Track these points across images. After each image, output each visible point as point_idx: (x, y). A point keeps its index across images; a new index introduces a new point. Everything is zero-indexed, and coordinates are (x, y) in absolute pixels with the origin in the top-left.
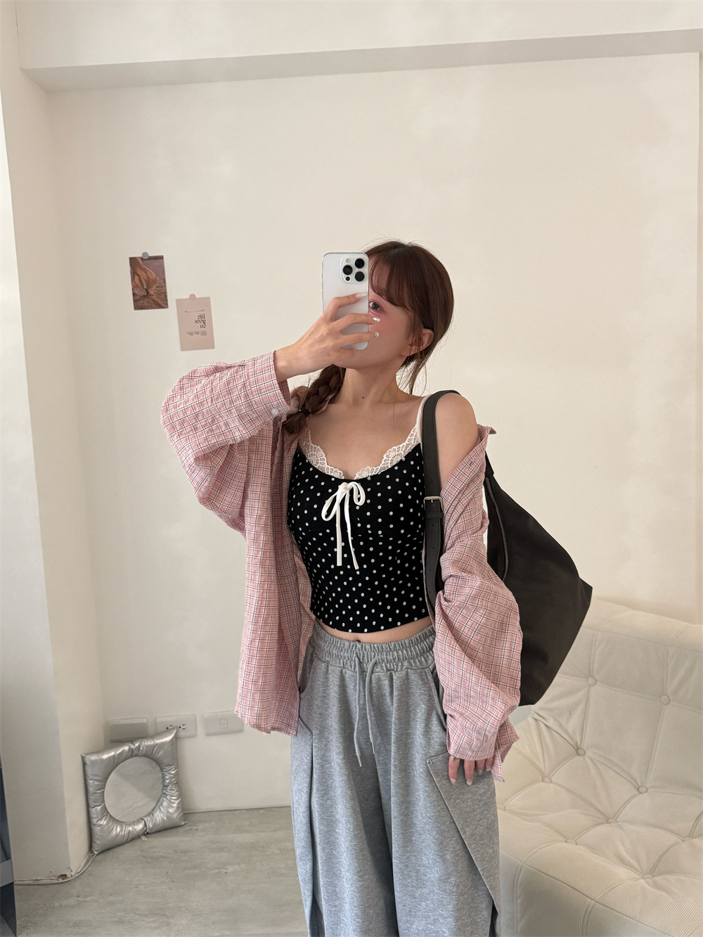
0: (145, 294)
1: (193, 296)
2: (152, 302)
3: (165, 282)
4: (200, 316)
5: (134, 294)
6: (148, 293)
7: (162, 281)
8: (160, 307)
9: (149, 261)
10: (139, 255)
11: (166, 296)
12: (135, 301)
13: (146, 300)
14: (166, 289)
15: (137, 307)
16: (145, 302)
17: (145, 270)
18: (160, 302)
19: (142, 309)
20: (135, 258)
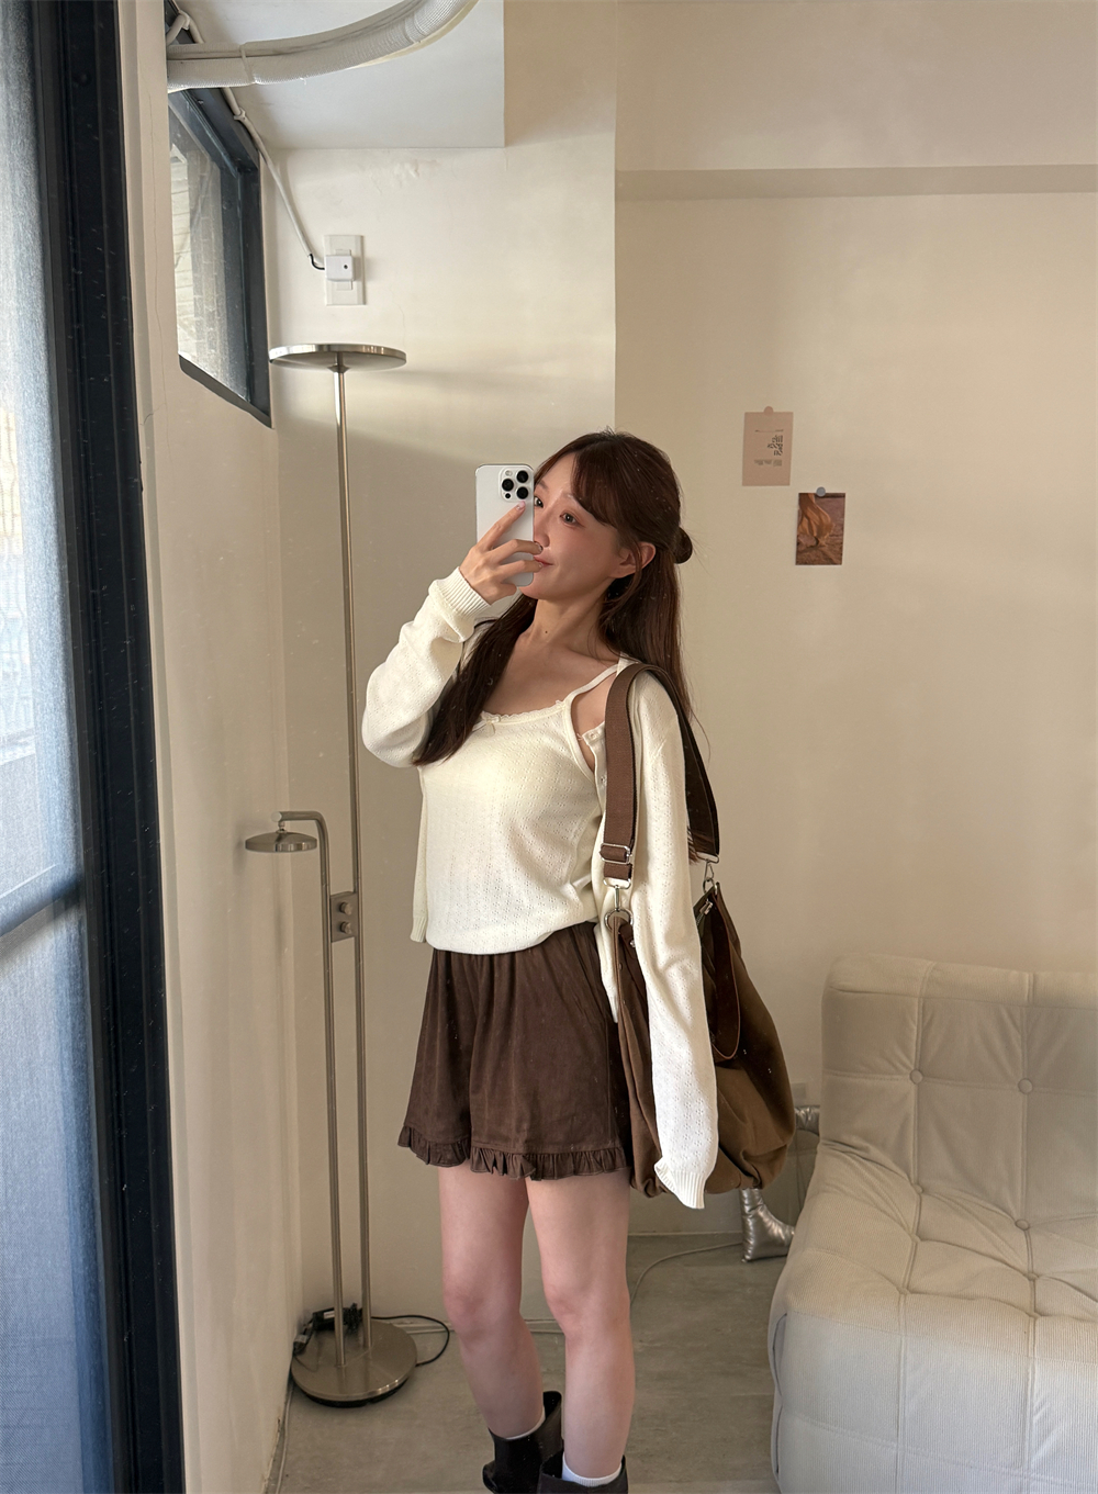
0: (815, 543)
2: (822, 556)
3: (843, 529)
4: (776, 439)
5: (798, 544)
6: (818, 542)
7: (839, 528)
8: (831, 562)
9: (825, 499)
10: (813, 490)
11: (841, 548)
12: (799, 553)
13: (814, 551)
14: (842, 539)
15: (799, 561)
16: (812, 555)
17: (818, 512)
18: (832, 556)
19: (806, 564)
20: (807, 494)
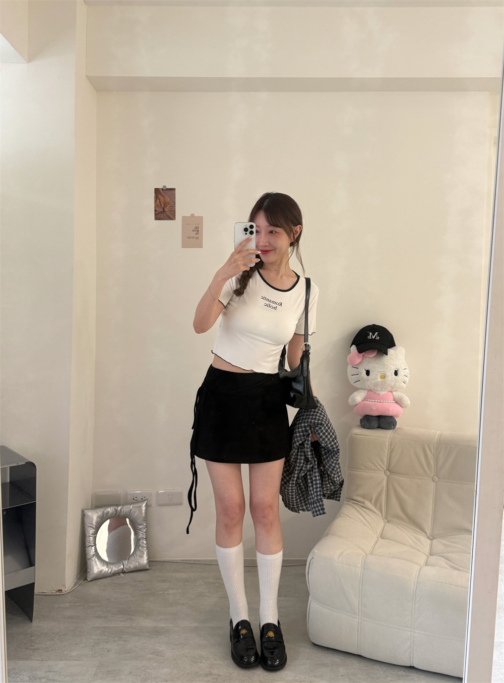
0: (162, 210)
1: (192, 215)
2: (165, 215)
3: (175, 204)
4: (196, 228)
5: (155, 211)
6: (164, 210)
7: (173, 204)
8: (170, 219)
9: (166, 191)
10: (161, 187)
11: (175, 213)
12: (155, 215)
13: (163, 214)
14: (175, 209)
15: (156, 219)
16: (162, 216)
17: (163, 196)
18: (171, 216)
19: (159, 219)
20: (158, 189)
